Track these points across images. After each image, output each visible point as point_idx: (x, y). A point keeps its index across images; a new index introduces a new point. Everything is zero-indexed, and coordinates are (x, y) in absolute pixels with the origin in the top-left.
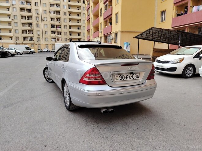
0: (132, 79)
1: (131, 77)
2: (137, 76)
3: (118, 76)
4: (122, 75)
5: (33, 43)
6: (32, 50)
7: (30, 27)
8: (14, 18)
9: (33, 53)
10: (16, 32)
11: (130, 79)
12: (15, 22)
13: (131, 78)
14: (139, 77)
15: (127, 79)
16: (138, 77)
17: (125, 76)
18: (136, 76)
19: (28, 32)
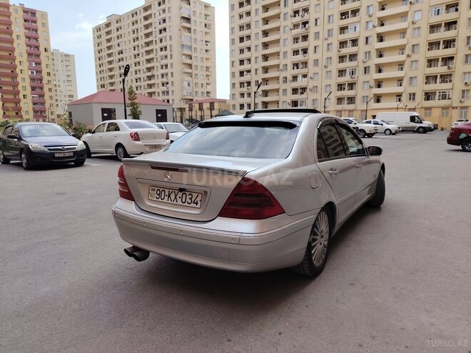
0: (180, 202)
1: (177, 197)
2: (193, 199)
3: (154, 190)
4: (161, 189)
5: (447, 105)
6: (426, 124)
7: (447, 67)
8: (413, 52)
9: (426, 130)
10: (411, 84)
11: (175, 202)
12: (412, 62)
13: (179, 200)
14: (199, 202)
15: (170, 201)
16: (197, 204)
17: (167, 193)
18: (191, 199)
19: (438, 80)
